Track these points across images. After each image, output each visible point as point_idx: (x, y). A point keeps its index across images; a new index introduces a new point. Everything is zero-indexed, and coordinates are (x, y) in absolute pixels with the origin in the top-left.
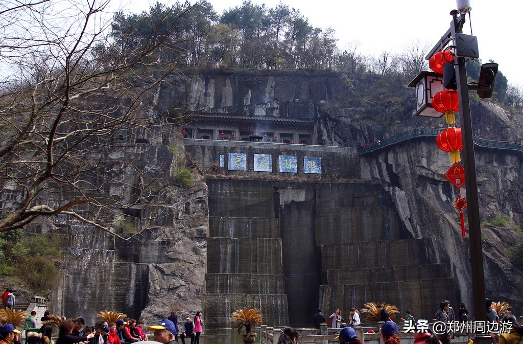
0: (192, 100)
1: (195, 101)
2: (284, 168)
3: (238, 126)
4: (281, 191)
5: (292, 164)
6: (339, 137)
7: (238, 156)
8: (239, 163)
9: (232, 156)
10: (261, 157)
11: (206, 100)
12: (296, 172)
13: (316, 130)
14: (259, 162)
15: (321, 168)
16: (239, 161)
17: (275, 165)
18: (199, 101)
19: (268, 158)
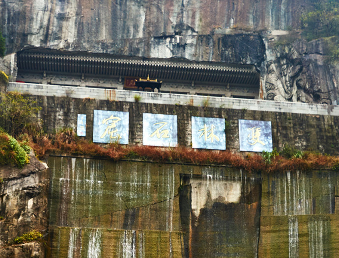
0: (35, 26)
1: (41, 27)
2: (200, 140)
3: (123, 79)
4: (193, 183)
5: (216, 133)
6: (306, 91)
7: (112, 117)
8: (114, 129)
9: (101, 117)
10: (157, 119)
11: (61, 28)
12: (224, 148)
13: (264, 85)
14: (152, 128)
15: (271, 141)
16: (114, 125)
17: (182, 134)
18: (48, 28)
19: (170, 121)
